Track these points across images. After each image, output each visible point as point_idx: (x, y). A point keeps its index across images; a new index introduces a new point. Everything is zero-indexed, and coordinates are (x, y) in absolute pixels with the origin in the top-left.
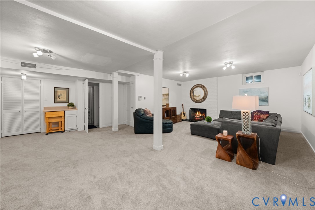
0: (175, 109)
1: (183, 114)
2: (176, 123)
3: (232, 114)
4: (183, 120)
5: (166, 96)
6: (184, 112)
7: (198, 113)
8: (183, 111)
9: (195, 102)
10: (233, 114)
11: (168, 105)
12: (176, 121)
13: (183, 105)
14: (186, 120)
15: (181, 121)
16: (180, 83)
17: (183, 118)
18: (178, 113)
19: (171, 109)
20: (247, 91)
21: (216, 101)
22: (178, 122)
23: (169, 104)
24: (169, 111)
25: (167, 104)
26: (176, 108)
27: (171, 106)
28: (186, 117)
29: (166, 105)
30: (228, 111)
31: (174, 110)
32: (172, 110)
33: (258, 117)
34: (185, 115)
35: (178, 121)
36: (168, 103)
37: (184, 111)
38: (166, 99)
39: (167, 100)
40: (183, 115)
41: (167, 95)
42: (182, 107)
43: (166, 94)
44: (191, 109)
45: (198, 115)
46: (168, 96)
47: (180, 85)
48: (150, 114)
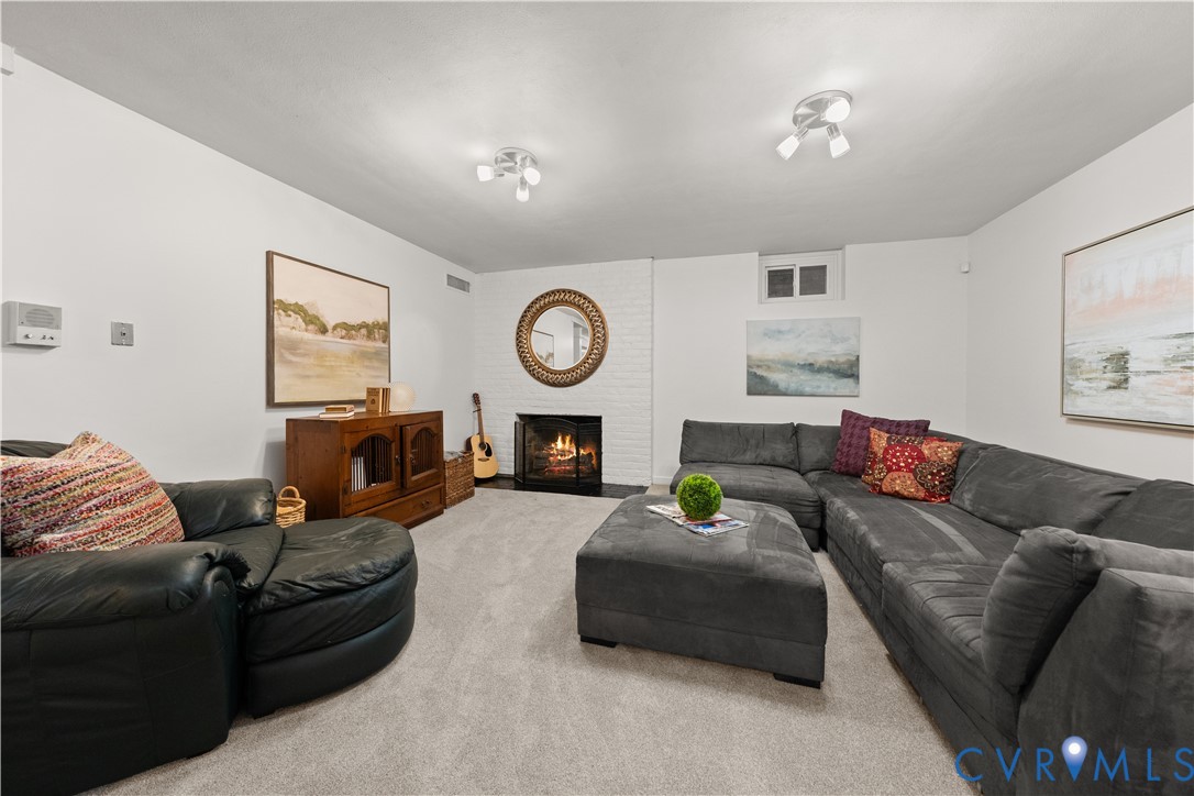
0: (432, 426)
1: (482, 445)
2: (440, 513)
3: (748, 441)
4: (480, 482)
5: (370, 335)
6: (482, 438)
7: (564, 442)
8: (481, 433)
9: (543, 382)
10: (753, 442)
11: (378, 395)
12: (442, 493)
13: (476, 398)
14: (495, 481)
15: (472, 494)
16: (461, 273)
17: (482, 469)
18: (451, 445)
19: (401, 425)
20: (780, 332)
21: (649, 375)
22: (454, 503)
23: (386, 392)
24: (388, 443)
25: (372, 392)
26: (438, 416)
27: (404, 402)
28: (498, 460)
29: (363, 395)
30: (721, 425)
31: (428, 428)
32: (410, 433)
33: (910, 456)
34: (489, 453)
35: (452, 494)
36: (381, 384)
37: (484, 428)
38: (364, 355)
39: (376, 364)
40: (478, 453)
41: (380, 331)
42: (472, 408)
43: (364, 325)
44: (521, 416)
45: (563, 453)
46: (386, 339)
47: (462, 285)
48: (150, 487)
